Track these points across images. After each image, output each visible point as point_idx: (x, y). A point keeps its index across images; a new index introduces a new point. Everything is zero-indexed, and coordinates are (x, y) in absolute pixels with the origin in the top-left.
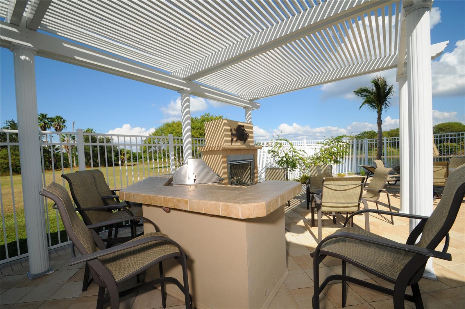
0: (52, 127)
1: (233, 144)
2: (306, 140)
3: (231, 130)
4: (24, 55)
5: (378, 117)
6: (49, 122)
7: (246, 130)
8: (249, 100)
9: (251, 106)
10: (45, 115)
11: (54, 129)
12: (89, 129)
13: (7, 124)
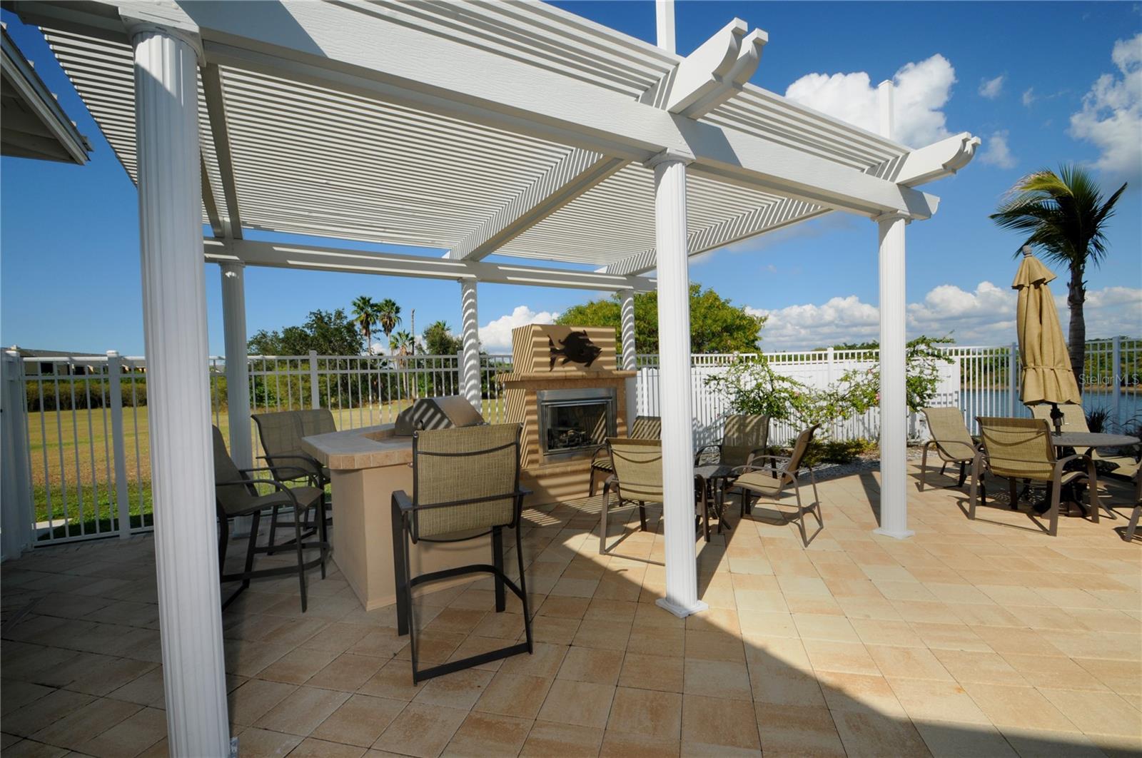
0: (377, 322)
1: (555, 369)
2: (835, 349)
3: (551, 343)
4: (229, 271)
5: (1070, 282)
6: (374, 311)
7: (590, 339)
8: (624, 276)
9: (631, 287)
10: (367, 299)
11: (381, 324)
12: (439, 323)
13: (310, 318)
